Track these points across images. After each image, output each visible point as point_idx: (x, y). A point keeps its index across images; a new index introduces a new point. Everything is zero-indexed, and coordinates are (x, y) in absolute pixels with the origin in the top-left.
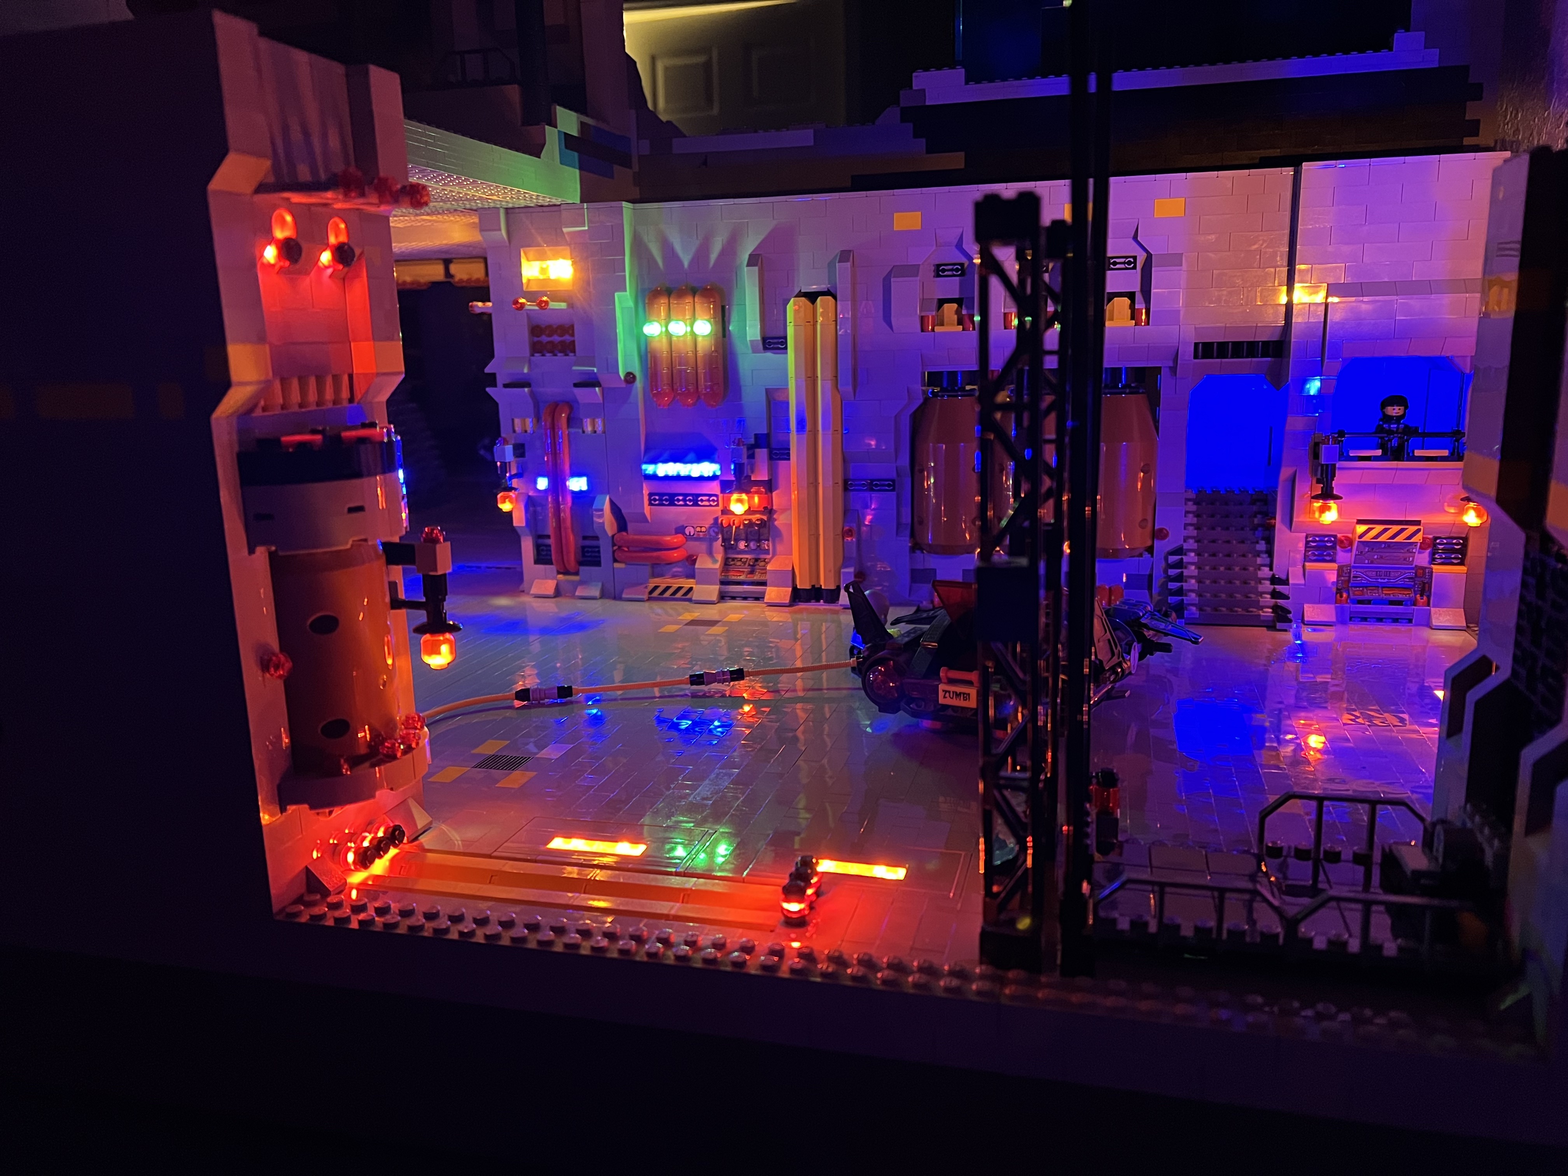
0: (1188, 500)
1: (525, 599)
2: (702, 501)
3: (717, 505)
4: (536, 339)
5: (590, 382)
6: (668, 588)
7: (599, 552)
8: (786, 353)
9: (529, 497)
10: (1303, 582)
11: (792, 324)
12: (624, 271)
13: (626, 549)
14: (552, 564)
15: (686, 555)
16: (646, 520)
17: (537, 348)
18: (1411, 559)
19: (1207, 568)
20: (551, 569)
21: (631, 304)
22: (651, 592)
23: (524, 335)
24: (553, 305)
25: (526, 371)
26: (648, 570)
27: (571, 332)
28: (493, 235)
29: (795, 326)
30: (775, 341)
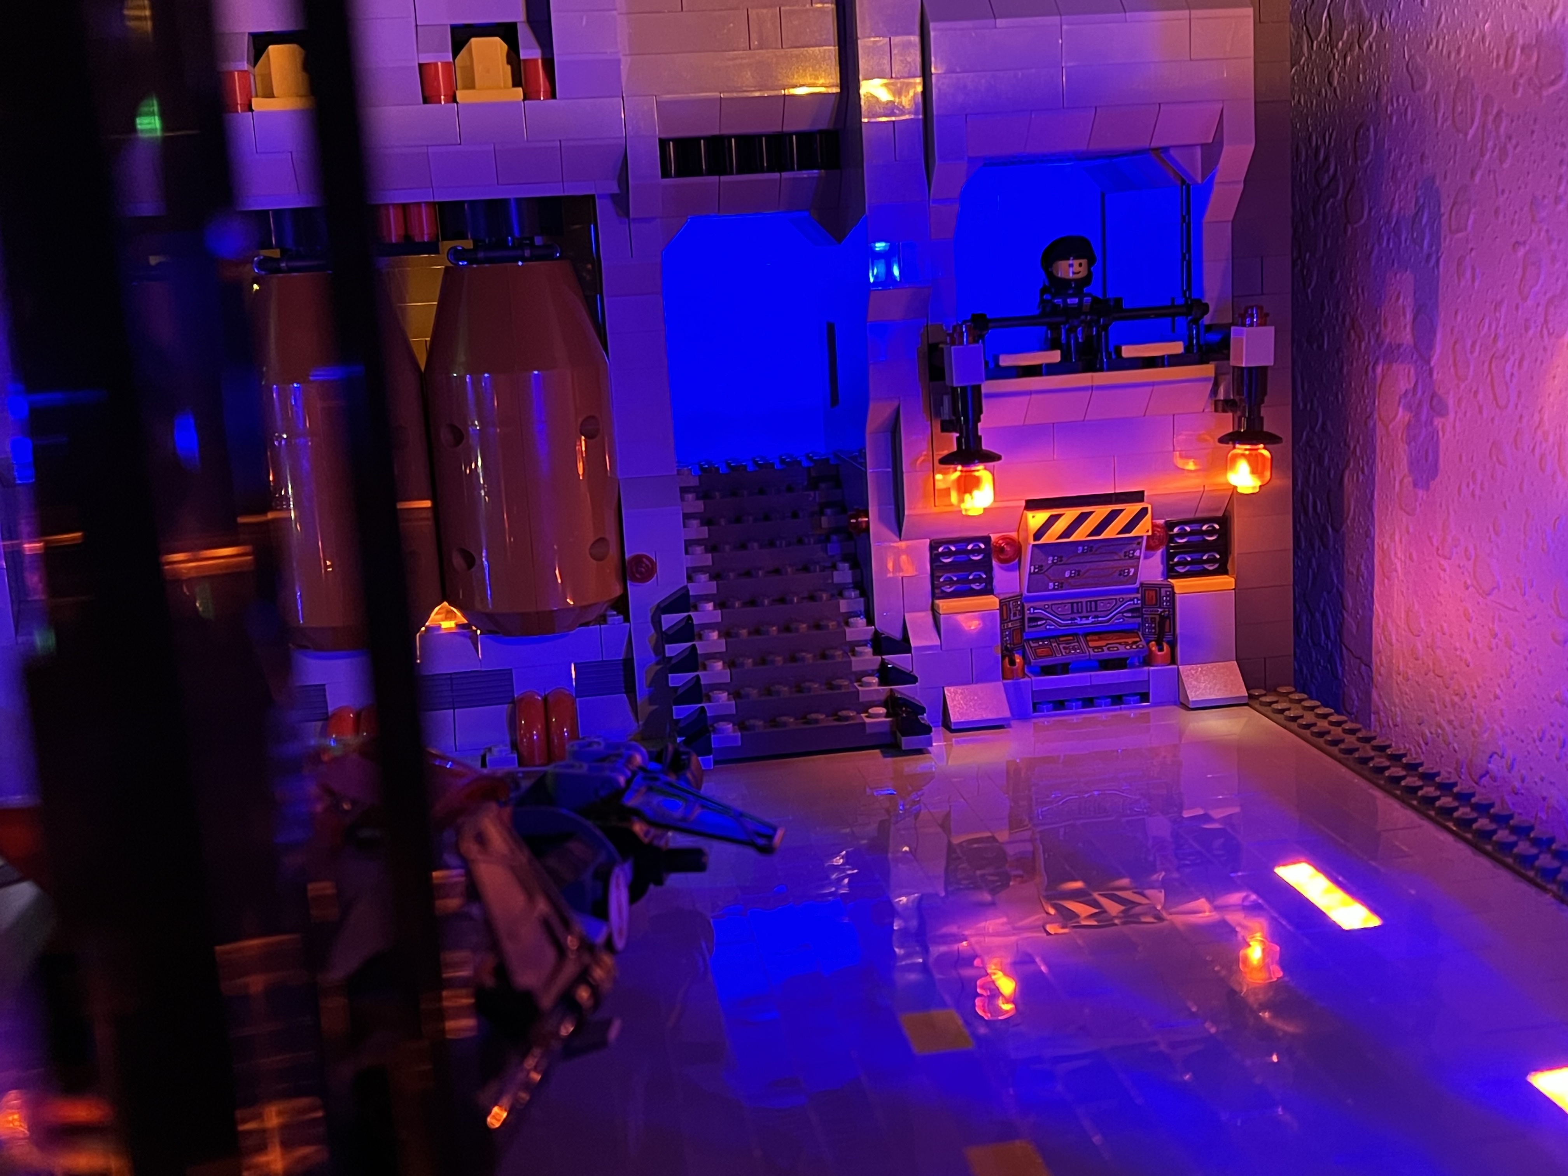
0: (684, 490)
10: (937, 642)
18: (1132, 570)
19: (744, 632)
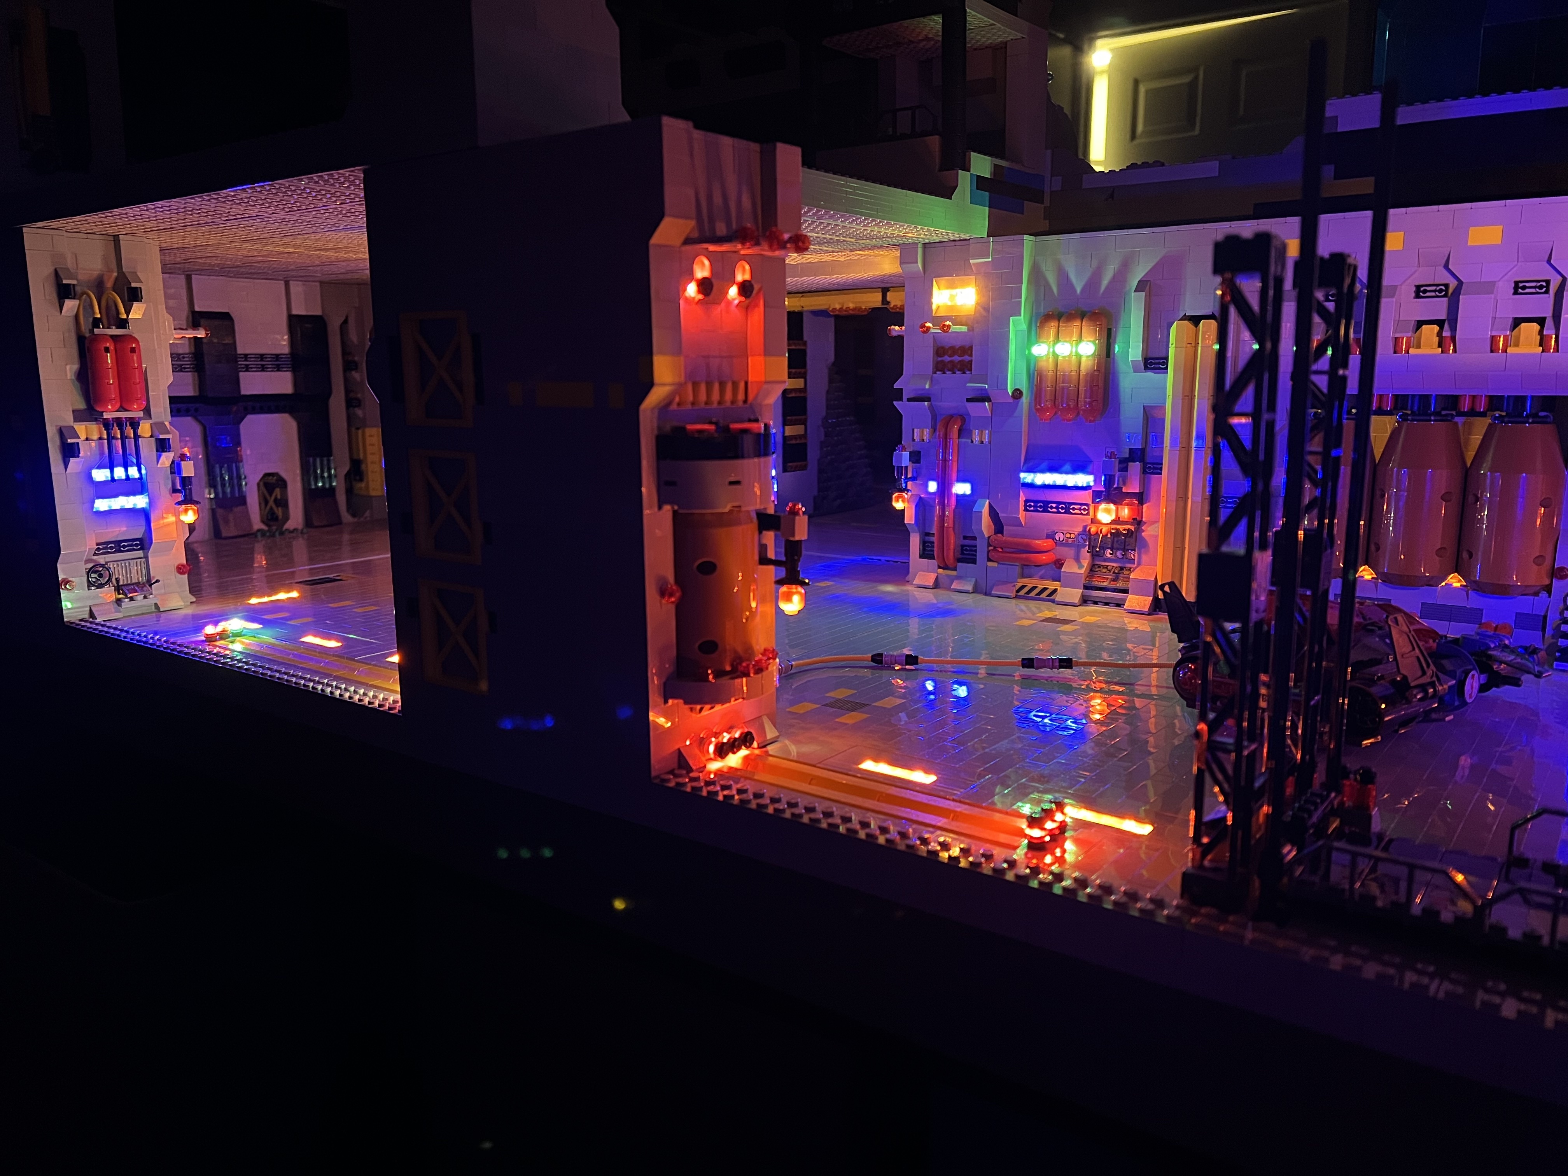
1: (909, 588)
2: (1074, 509)
3: (1088, 514)
4: (940, 359)
5: (983, 397)
6: (1034, 588)
7: (976, 551)
8: (1167, 373)
9: (920, 498)
11: (1174, 346)
12: (1021, 298)
13: (1000, 550)
14: (934, 559)
15: (1055, 559)
16: (1020, 525)
17: (940, 367)
20: (934, 563)
21: (1024, 327)
22: (1018, 591)
23: (929, 356)
24: (955, 329)
25: (927, 387)
26: (1018, 570)
27: (969, 352)
28: (911, 267)
29: (1176, 347)
30: (1157, 361)
